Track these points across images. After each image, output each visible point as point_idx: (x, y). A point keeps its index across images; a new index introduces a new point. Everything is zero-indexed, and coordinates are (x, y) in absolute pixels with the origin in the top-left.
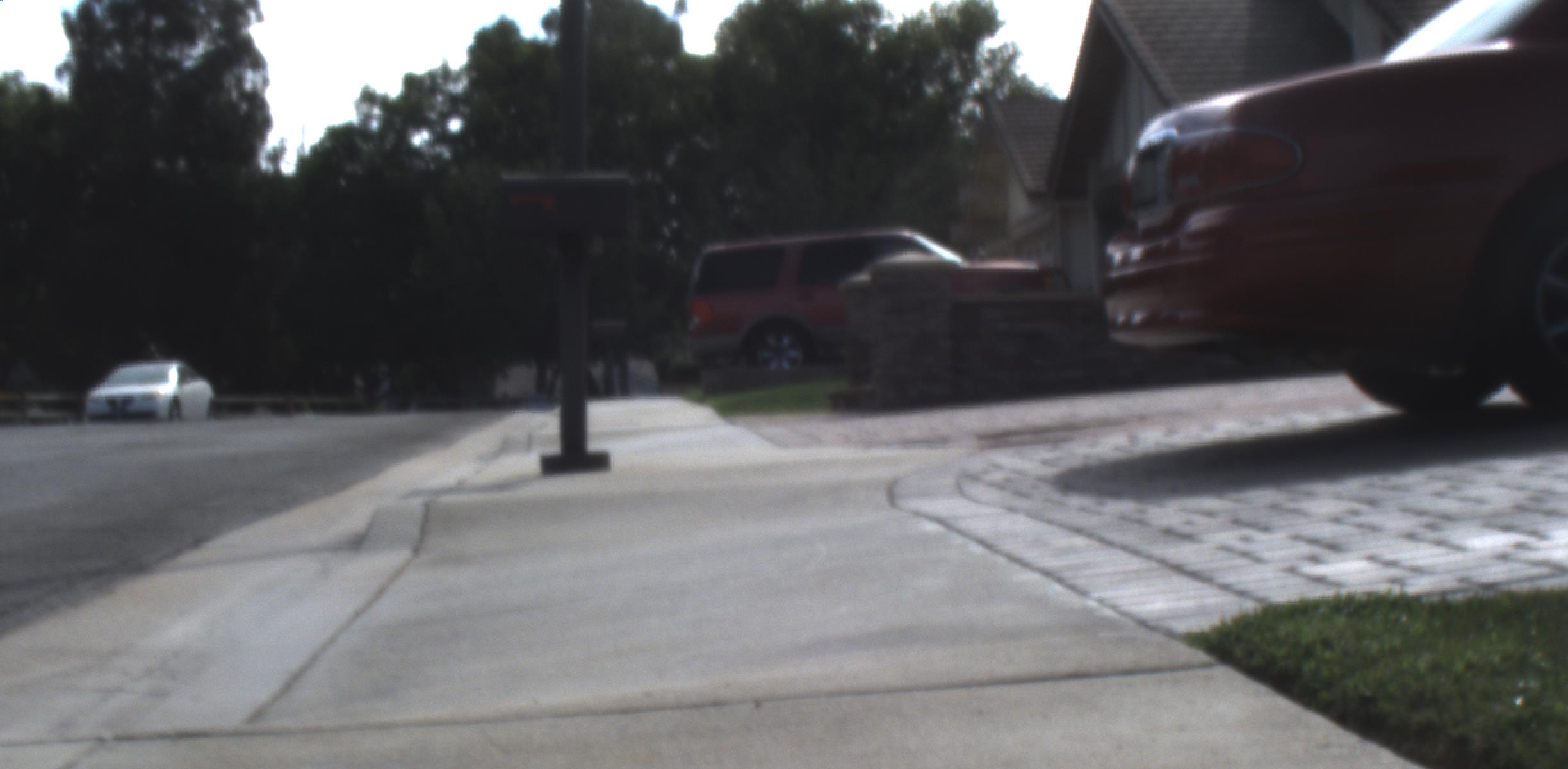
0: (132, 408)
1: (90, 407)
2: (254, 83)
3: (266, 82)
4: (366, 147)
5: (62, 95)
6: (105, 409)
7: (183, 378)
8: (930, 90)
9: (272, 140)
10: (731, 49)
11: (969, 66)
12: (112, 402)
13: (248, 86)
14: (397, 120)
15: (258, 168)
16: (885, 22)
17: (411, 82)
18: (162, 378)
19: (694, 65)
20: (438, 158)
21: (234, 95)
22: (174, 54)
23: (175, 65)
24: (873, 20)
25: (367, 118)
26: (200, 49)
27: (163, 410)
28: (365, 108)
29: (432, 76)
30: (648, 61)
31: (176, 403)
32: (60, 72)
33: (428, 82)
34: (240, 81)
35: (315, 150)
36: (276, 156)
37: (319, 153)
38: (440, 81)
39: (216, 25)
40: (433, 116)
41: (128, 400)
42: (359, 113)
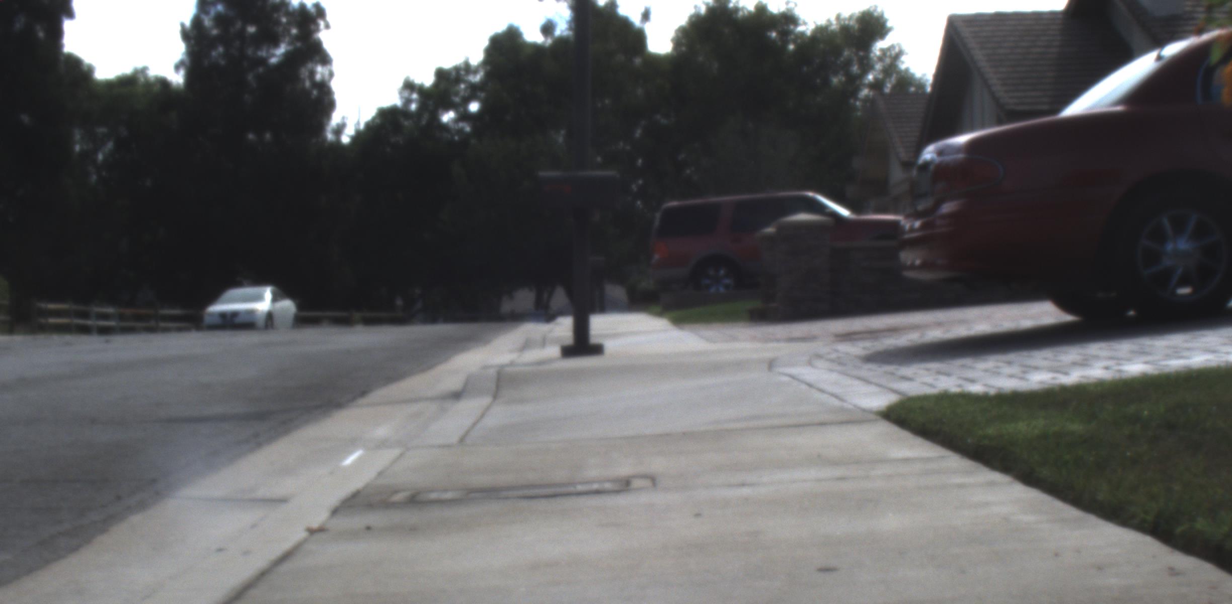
0: (238, 320)
1: (207, 320)
2: (323, 75)
3: (331, 75)
4: (407, 123)
5: (178, 84)
6: (218, 321)
7: (275, 299)
8: (835, 80)
9: (335, 119)
10: (684, 49)
11: (865, 62)
12: (223, 315)
13: (318, 77)
14: (431, 103)
15: (325, 139)
16: (801, 29)
17: (441, 74)
18: (259, 298)
19: (655, 61)
20: (460, 131)
21: (308, 84)
22: (263, 53)
23: (263, 62)
24: (792, 27)
25: (408, 101)
26: (282, 50)
27: (261, 322)
28: (406, 94)
29: (457, 69)
30: (620, 58)
31: (270, 316)
32: (177, 68)
33: (454, 73)
34: (312, 73)
35: (369, 126)
36: (339, 130)
37: (371, 127)
38: (462, 73)
39: (294, 31)
40: (457, 100)
41: (235, 314)
42: (402, 97)
